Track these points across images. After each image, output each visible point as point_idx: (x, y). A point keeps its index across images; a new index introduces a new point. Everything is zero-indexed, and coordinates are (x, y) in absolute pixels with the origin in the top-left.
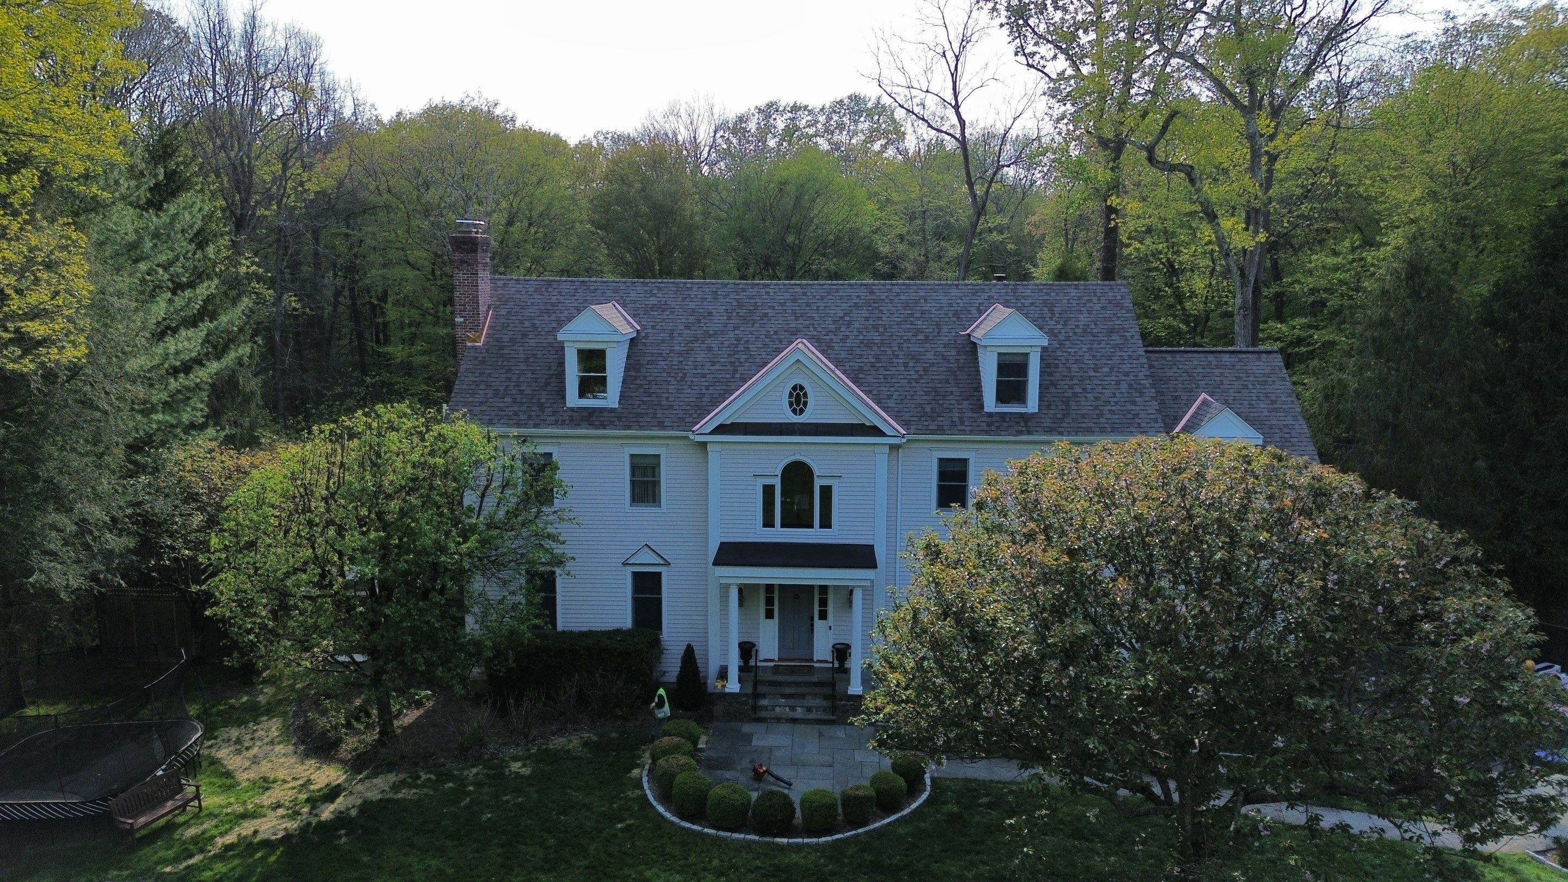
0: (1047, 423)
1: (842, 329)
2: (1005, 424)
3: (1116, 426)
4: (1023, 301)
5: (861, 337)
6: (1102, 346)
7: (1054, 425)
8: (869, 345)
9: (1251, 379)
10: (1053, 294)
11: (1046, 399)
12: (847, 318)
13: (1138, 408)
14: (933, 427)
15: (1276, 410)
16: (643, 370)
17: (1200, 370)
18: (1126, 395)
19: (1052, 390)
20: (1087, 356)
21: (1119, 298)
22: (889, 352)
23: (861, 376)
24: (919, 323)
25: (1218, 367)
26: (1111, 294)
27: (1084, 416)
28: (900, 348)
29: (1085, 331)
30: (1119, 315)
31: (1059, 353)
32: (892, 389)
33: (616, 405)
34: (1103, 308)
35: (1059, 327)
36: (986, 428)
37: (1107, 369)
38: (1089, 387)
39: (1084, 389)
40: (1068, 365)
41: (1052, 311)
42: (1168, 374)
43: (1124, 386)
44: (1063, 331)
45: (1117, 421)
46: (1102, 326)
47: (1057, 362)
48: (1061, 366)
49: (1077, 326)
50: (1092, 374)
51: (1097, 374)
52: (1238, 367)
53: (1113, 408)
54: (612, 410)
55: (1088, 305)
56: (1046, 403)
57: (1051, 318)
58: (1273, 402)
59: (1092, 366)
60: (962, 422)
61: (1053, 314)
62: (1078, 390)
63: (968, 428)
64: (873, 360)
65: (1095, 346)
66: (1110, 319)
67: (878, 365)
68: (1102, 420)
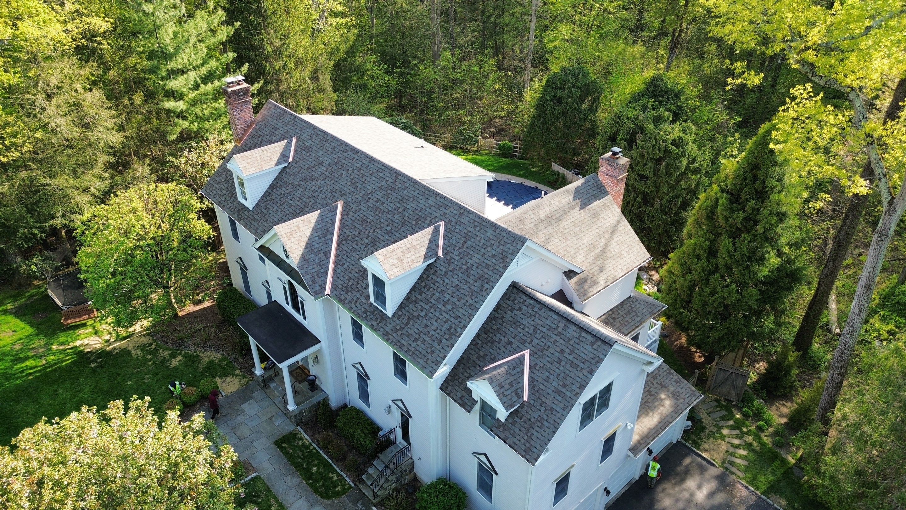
0: (388, 328)
1: (362, 203)
2: (372, 316)
3: (417, 353)
4: (458, 226)
5: (365, 214)
6: (465, 287)
7: (391, 332)
8: (364, 221)
9: (571, 357)
10: (478, 229)
11: (403, 310)
12: (370, 196)
13: (438, 347)
14: (342, 298)
15: (558, 392)
16: (274, 190)
17: (545, 330)
18: (442, 333)
19: (411, 306)
20: (450, 292)
21: (510, 252)
22: (367, 232)
23: (344, 242)
24: (397, 216)
25: (559, 334)
26: (509, 246)
27: (409, 335)
28: (374, 231)
29: (466, 270)
30: (496, 267)
31: (439, 280)
32: (348, 260)
33: (251, 209)
34: (494, 256)
35: (457, 258)
36: (361, 313)
37: (449, 307)
38: (430, 315)
39: (426, 315)
40: (435, 292)
41: (465, 242)
42: (523, 322)
43: (447, 326)
44: (456, 263)
45: (420, 350)
46: (479, 271)
47: (432, 285)
48: (431, 290)
49: (467, 262)
50: (441, 306)
51: (443, 308)
52: (571, 342)
53: (427, 339)
54: (249, 211)
55: (489, 249)
56: (400, 313)
57: (459, 248)
58: (564, 386)
59: (446, 300)
60: (356, 302)
61: (463, 245)
62: (423, 314)
63: (355, 308)
64: (357, 234)
65: (462, 285)
66: (488, 267)
67: (357, 238)
68: (414, 344)
